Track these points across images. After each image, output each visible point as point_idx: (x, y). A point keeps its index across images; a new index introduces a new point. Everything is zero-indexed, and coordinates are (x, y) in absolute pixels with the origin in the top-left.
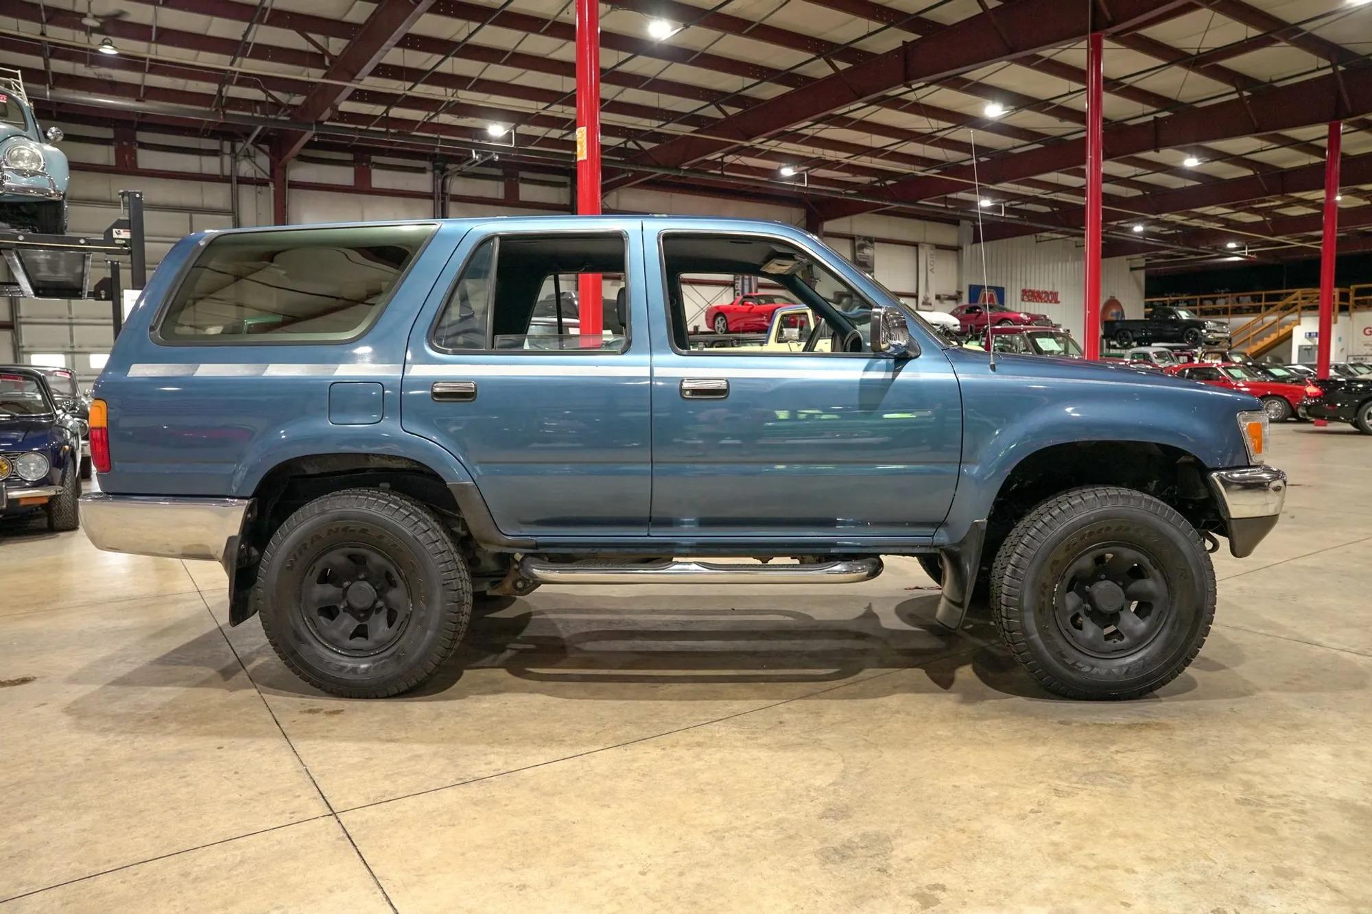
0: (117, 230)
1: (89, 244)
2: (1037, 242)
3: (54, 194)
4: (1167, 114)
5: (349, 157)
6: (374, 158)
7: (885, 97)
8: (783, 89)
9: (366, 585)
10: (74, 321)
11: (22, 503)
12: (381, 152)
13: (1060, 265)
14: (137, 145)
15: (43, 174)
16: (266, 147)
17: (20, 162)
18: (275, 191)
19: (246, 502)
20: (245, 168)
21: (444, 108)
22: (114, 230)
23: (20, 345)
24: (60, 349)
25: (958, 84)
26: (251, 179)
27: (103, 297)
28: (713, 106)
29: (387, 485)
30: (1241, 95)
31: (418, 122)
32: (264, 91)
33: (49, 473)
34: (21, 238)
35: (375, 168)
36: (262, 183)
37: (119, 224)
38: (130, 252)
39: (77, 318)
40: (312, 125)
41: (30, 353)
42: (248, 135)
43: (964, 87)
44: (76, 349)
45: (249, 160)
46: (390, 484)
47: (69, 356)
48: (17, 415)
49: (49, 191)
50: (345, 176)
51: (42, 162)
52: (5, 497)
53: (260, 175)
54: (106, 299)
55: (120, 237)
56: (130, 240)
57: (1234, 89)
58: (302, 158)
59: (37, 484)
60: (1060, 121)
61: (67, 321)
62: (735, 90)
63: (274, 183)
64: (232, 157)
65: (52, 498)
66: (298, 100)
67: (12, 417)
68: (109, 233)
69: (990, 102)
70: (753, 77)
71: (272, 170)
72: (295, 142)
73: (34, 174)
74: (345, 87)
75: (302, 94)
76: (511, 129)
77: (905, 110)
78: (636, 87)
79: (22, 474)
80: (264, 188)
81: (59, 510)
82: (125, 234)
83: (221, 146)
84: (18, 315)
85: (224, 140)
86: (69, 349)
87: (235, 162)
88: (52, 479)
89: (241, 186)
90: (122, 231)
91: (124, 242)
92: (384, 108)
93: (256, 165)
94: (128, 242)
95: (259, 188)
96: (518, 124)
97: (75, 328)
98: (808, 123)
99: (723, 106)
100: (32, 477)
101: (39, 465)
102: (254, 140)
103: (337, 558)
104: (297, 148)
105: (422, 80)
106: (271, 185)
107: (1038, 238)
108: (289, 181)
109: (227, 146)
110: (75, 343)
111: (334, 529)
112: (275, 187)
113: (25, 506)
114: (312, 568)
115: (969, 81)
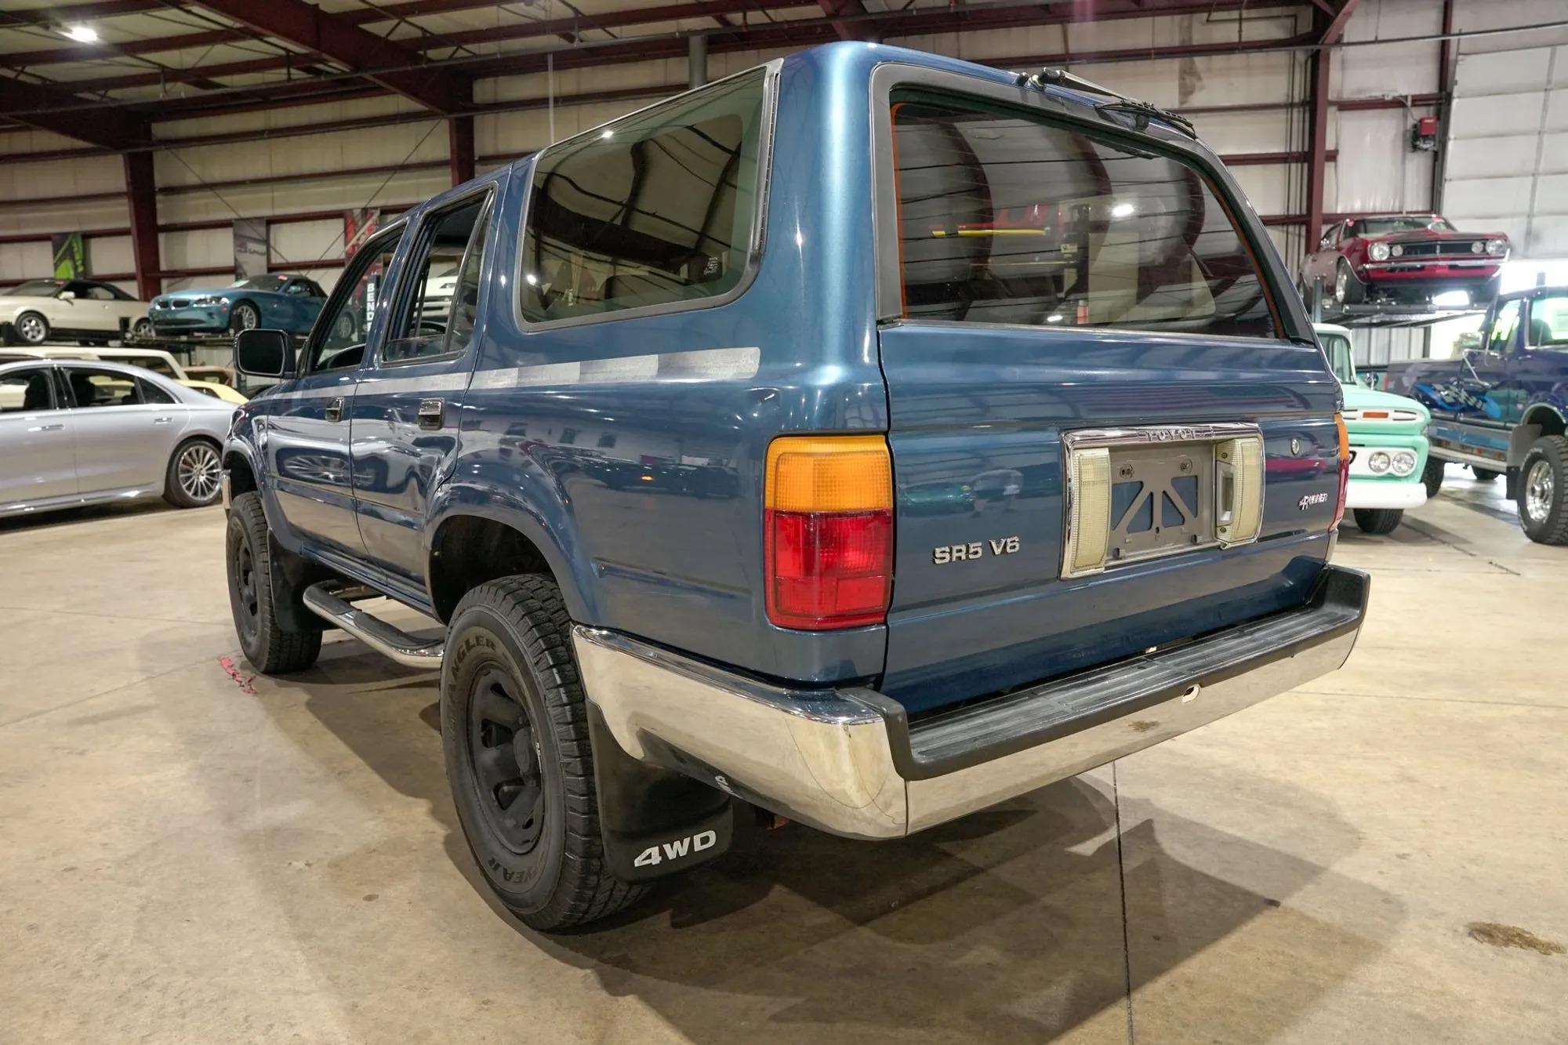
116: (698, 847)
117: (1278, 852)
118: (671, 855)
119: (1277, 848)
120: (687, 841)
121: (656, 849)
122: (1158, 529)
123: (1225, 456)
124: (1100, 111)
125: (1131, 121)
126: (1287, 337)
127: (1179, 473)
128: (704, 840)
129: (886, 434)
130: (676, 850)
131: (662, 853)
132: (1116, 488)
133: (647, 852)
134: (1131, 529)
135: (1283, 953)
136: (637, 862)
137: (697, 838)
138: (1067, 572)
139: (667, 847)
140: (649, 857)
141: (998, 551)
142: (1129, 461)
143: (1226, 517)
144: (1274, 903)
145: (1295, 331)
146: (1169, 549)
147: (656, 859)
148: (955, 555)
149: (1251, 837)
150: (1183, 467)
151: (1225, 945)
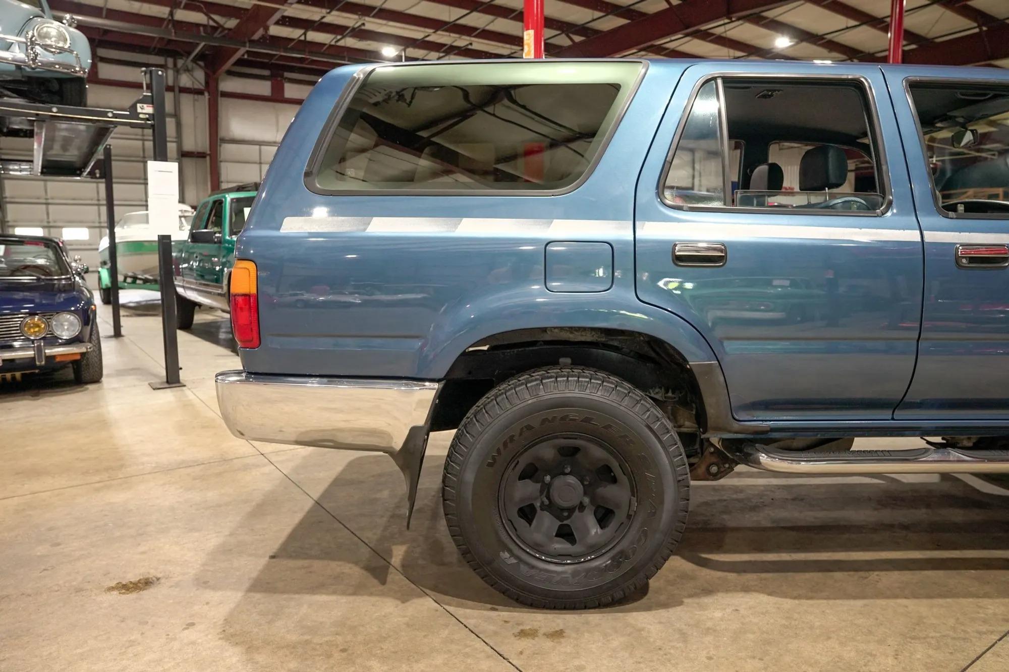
0: (141, 105)
1: (116, 118)
2: (780, 149)
3: (79, 71)
4: (913, 47)
5: (266, 73)
6: (287, 75)
7: (698, 31)
8: (622, 22)
9: (572, 480)
10: (50, 201)
11: (58, 359)
12: (292, 69)
13: (789, 167)
14: (98, 59)
15: (71, 52)
16: (202, 63)
17: (47, 40)
18: (209, 99)
19: (436, 385)
20: (185, 80)
21: (349, 33)
22: (139, 105)
23: (6, 220)
24: (38, 224)
25: (758, 20)
26: (188, 89)
27: (98, 175)
28: (563, 35)
29: (568, 360)
30: (981, 29)
31: (325, 44)
32: (206, 14)
33: (81, 332)
34: (55, 110)
35: (287, 82)
36: (199, 92)
37: (144, 101)
38: (153, 126)
39: (52, 198)
40: (245, 43)
41: (14, 227)
42: (189, 54)
43: (763, 22)
44: (51, 224)
45: (188, 74)
46: (572, 359)
47: (46, 230)
48: (43, 277)
49: (75, 67)
50: (264, 88)
51: (69, 42)
52: (43, 354)
53: (197, 86)
54: (100, 178)
55: (144, 111)
56: (153, 115)
57: (975, 25)
58: (230, 73)
59: (70, 342)
60: (829, 52)
61: (44, 201)
62: (583, 22)
63: (209, 93)
64: (174, 71)
65: (83, 354)
66: (232, 23)
67: (38, 279)
68: (133, 107)
69: (780, 35)
70: (601, 11)
71: (207, 83)
72: (229, 59)
73: (62, 50)
74: (278, 9)
75: (237, 18)
76: (401, 51)
77: (711, 41)
78: (505, 17)
79: (58, 333)
80: (200, 96)
81: (87, 365)
82: (148, 109)
83: (166, 61)
84: (4, 196)
85: (168, 56)
86: (46, 224)
87: (177, 75)
88: (83, 337)
89: (181, 94)
90: (145, 106)
91: (147, 116)
92: (301, 31)
93: (195, 77)
94: (152, 117)
95: (196, 96)
96: (407, 47)
97: (51, 207)
98: (635, 51)
99: (571, 35)
100: (65, 335)
101: (71, 324)
102: (194, 58)
103: (547, 452)
104: (228, 65)
105: (337, 8)
106: (206, 94)
107: (781, 146)
108: (221, 92)
109: (170, 61)
110: (51, 219)
111: (550, 418)
112: (209, 95)
113: (59, 362)
114: (515, 463)
115: (766, 18)
117: (283, 592)
119: (285, 596)
135: (260, 535)
144: (273, 557)
149: (308, 598)
151: (288, 530)
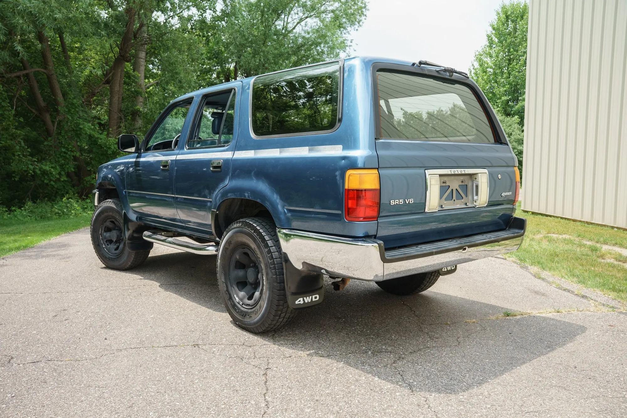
116: (314, 300)
118: (306, 301)
120: (311, 297)
121: (302, 299)
122: (454, 200)
123: (476, 179)
124: (437, 71)
125: (448, 74)
126: (498, 142)
127: (461, 184)
128: (316, 298)
129: (378, 169)
130: (308, 300)
131: (304, 300)
132: (441, 187)
133: (299, 299)
134: (446, 200)
136: (297, 302)
137: (314, 297)
138: (427, 210)
139: (305, 298)
140: (300, 301)
141: (407, 203)
142: (445, 179)
143: (475, 198)
145: (501, 141)
146: (458, 206)
147: (302, 302)
148: (396, 203)
150: (462, 182)
